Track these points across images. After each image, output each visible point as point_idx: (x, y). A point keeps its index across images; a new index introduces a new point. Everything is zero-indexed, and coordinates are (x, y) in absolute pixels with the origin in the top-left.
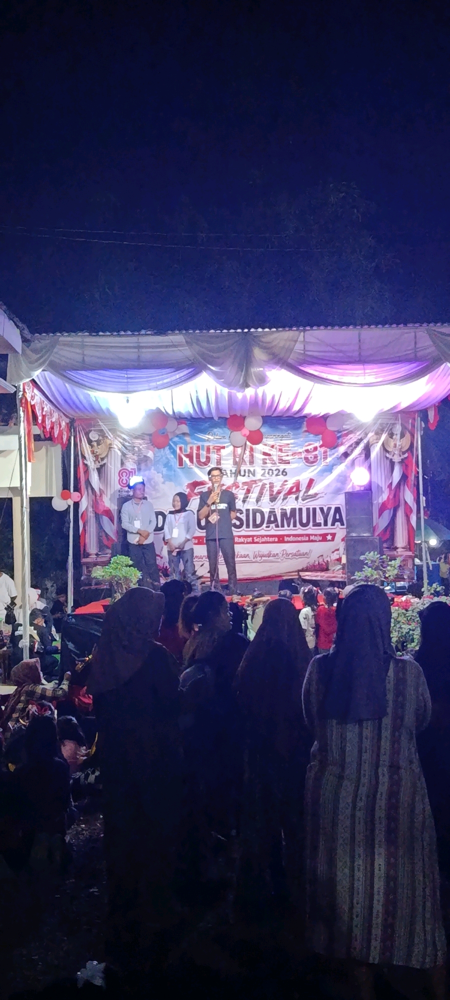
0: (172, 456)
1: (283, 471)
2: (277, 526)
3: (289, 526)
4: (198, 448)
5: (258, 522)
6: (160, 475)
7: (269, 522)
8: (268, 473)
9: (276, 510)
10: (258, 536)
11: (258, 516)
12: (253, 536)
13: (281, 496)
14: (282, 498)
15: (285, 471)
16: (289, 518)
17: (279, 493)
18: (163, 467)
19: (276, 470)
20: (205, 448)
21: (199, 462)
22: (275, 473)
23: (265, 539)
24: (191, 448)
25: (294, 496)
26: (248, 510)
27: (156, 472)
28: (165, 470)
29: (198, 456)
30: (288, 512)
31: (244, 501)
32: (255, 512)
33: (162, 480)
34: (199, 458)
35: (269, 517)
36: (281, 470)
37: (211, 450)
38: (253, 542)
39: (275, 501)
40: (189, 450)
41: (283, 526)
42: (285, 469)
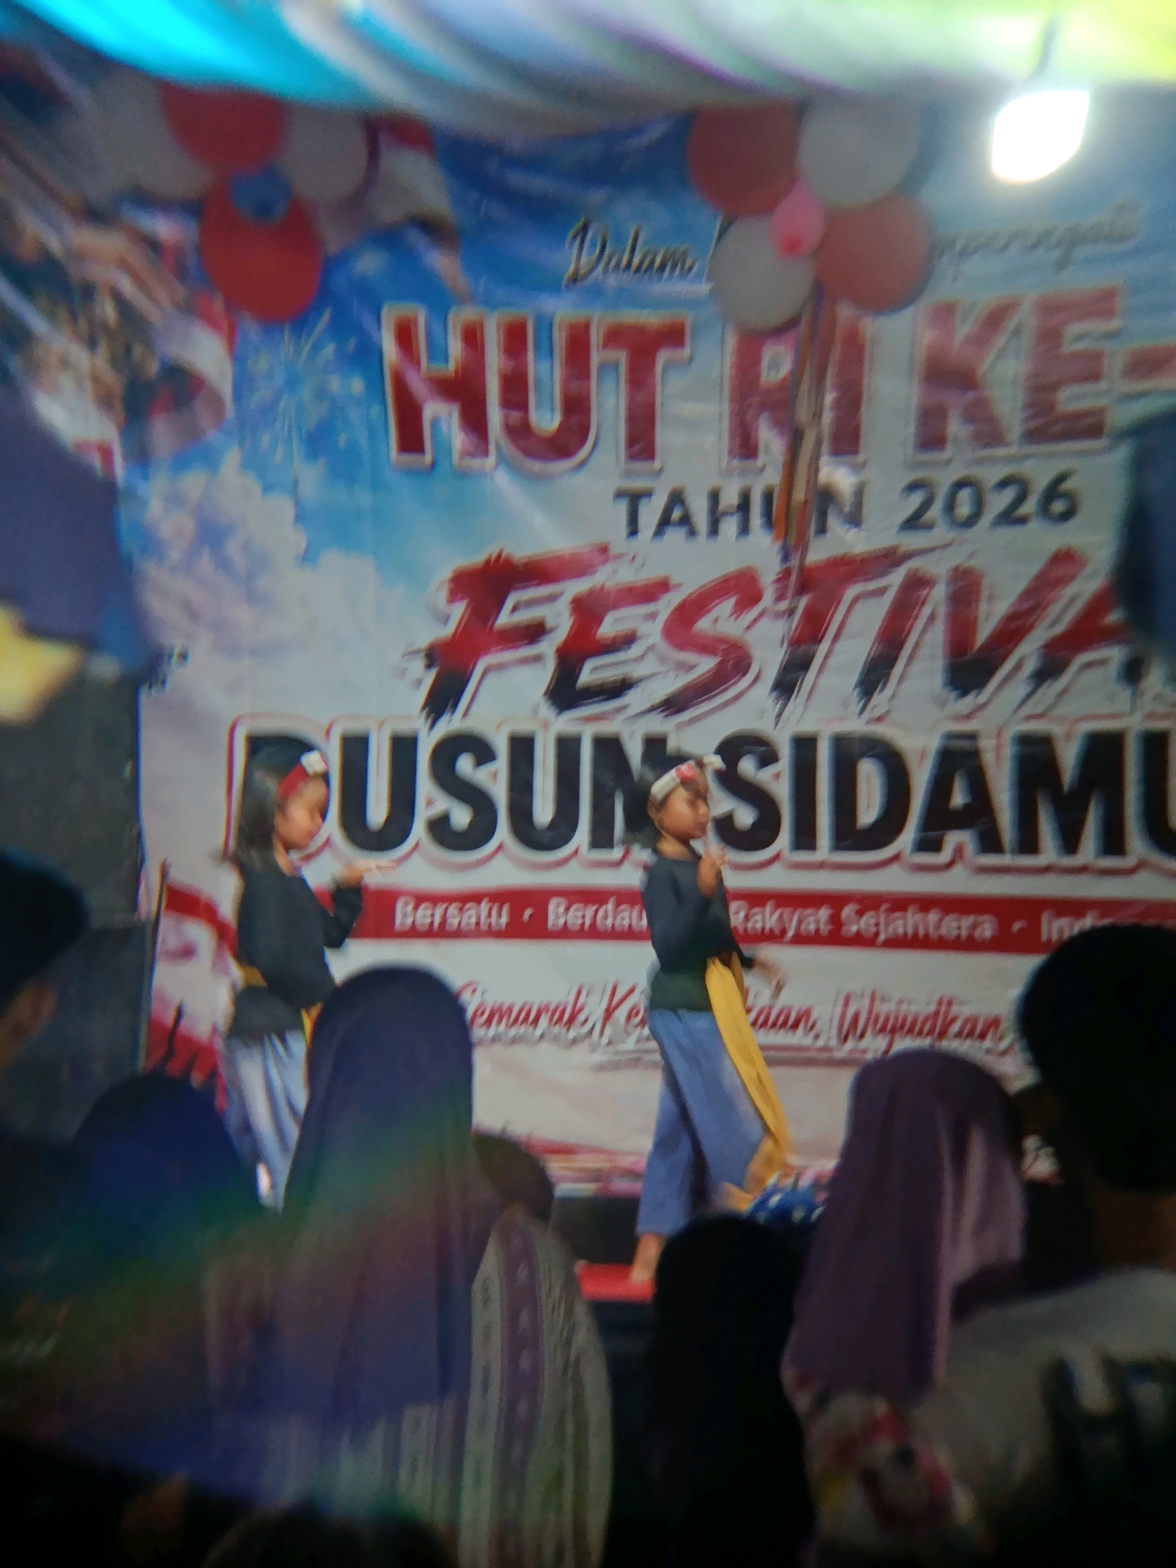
0: (357, 385)
1: (1052, 492)
2: (990, 842)
3: (1070, 842)
4: (515, 339)
5: (869, 812)
6: (284, 507)
7: (939, 819)
8: (950, 507)
9: (986, 744)
10: (869, 902)
11: (870, 779)
12: (836, 901)
13: (1028, 651)
14: (1031, 666)
15: (1068, 485)
16: (1073, 792)
17: (1011, 632)
18: (297, 448)
19: (1003, 484)
20: (560, 339)
21: (520, 432)
22: (999, 502)
23: (907, 923)
24: (473, 337)
25: (1115, 655)
26: (805, 745)
27: (254, 486)
28: (310, 477)
29: (515, 390)
30: (1069, 757)
31: (785, 687)
32: (847, 753)
33: (297, 539)
34: (524, 406)
35: (940, 788)
36: (1040, 483)
37: (595, 358)
38: (835, 937)
39: (981, 684)
40: (455, 347)
41: (1028, 843)
42: (1061, 478)
